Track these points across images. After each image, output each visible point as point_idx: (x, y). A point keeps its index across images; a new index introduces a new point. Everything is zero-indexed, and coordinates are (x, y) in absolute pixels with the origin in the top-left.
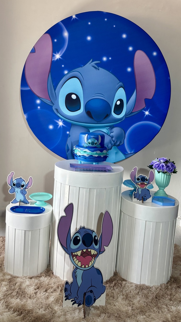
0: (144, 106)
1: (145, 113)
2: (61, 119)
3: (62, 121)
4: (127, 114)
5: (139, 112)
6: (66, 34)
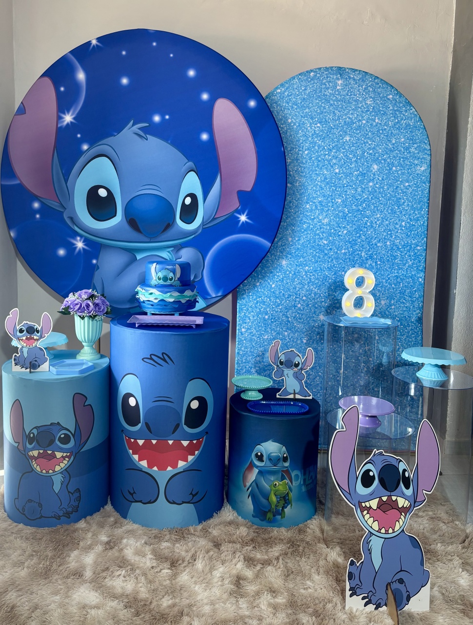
0: (236, 204)
1: (239, 218)
2: (81, 236)
3: (82, 241)
4: (206, 221)
5: (227, 216)
6: (81, 76)
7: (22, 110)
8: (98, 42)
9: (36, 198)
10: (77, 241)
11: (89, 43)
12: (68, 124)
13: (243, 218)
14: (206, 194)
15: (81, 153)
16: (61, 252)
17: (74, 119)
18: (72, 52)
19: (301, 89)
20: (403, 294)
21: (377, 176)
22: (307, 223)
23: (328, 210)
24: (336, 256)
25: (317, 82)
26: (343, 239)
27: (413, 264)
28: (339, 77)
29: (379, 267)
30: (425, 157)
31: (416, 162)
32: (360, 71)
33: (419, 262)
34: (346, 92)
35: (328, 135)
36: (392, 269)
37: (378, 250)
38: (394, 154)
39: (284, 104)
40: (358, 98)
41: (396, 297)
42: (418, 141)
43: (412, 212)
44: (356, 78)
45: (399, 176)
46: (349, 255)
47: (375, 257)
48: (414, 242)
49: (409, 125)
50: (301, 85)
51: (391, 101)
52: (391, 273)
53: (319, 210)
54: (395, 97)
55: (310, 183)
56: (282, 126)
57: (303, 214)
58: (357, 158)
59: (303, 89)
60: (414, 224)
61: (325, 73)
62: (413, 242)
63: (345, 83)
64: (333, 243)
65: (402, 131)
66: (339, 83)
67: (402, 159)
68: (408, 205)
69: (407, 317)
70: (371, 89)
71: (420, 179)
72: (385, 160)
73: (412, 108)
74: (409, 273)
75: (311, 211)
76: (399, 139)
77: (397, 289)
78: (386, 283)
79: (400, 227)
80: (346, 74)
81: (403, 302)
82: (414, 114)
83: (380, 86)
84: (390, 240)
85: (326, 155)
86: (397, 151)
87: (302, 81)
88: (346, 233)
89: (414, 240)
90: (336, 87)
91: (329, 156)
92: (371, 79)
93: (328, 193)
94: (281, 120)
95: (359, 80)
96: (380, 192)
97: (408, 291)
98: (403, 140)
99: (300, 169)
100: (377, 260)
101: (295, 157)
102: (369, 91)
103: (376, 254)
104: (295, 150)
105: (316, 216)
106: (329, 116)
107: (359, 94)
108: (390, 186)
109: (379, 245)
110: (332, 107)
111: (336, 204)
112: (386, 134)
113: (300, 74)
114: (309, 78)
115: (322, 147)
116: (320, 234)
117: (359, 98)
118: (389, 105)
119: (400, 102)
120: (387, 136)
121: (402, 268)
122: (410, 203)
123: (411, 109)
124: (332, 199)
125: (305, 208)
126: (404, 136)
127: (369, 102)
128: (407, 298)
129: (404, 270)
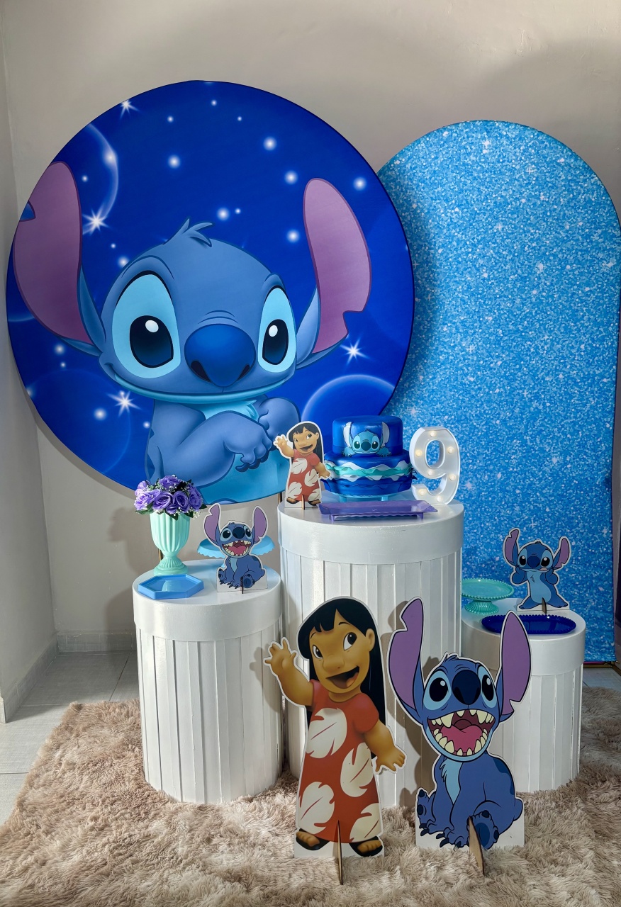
0: (342, 332)
1: (347, 351)
2: (126, 390)
3: (127, 397)
4: (300, 359)
6: (111, 158)
7: (29, 214)
8: (132, 104)
9: (59, 339)
10: (120, 397)
11: (119, 107)
12: (96, 229)
13: (353, 351)
14: (298, 320)
15: (119, 270)
16: (100, 414)
17: (105, 221)
18: (95, 122)
19: (430, 157)
20: (584, 447)
21: (543, 280)
22: (445, 353)
23: (475, 332)
24: (487, 398)
25: (454, 146)
26: (497, 373)
27: (597, 404)
28: (486, 136)
29: (548, 410)
30: (614, 247)
31: (601, 255)
32: (516, 124)
33: (606, 401)
34: (496, 157)
35: (471, 224)
36: (567, 413)
37: (546, 386)
38: (569, 245)
39: (406, 182)
40: (514, 166)
41: (573, 451)
42: (603, 224)
43: (596, 329)
44: (510, 135)
45: (576, 278)
46: (506, 396)
47: (543, 396)
48: (599, 372)
49: (590, 201)
50: (430, 152)
51: (563, 167)
52: (565, 418)
53: (461, 333)
54: (568, 161)
55: (447, 295)
56: (403, 214)
57: (439, 340)
58: (514, 256)
59: (433, 157)
60: (598, 346)
61: (465, 131)
62: (597, 372)
63: (494, 145)
64: (483, 380)
65: (580, 210)
66: (486, 145)
67: (580, 253)
68: (589, 319)
69: (589, 479)
70: (533, 151)
71: (606, 281)
72: (555, 256)
73: (593, 175)
74: (592, 417)
75: (450, 335)
76: (574, 223)
77: (574, 440)
78: (559, 433)
79: (577, 352)
80: (496, 130)
81: (583, 458)
82: (596, 185)
83: (546, 145)
84: (564, 371)
85: (469, 253)
86: (572, 241)
87: (431, 146)
88: (501, 365)
89: (598, 369)
90: (481, 150)
91: (473, 254)
92: (532, 136)
93: (474, 308)
94: (403, 205)
95: (514, 139)
96: (547, 303)
97: (591, 442)
98: (581, 224)
99: (431, 276)
100: (546, 401)
101: (425, 258)
102: (530, 155)
103: (544, 392)
104: (423, 248)
105: (457, 342)
106: (471, 195)
107: (516, 160)
108: (563, 293)
109: (547, 379)
110: (476, 182)
111: (485, 323)
112: (556, 217)
113: (427, 135)
114: (442, 140)
115: (463, 242)
116: (464, 368)
117: (516, 165)
118: (559, 173)
119: (576, 168)
120: (557, 220)
121: (580, 411)
122: (592, 317)
123: (593, 178)
124: (479, 317)
125: (442, 331)
126: (583, 218)
127: (530, 171)
128: (589, 452)
129: (583, 412)
